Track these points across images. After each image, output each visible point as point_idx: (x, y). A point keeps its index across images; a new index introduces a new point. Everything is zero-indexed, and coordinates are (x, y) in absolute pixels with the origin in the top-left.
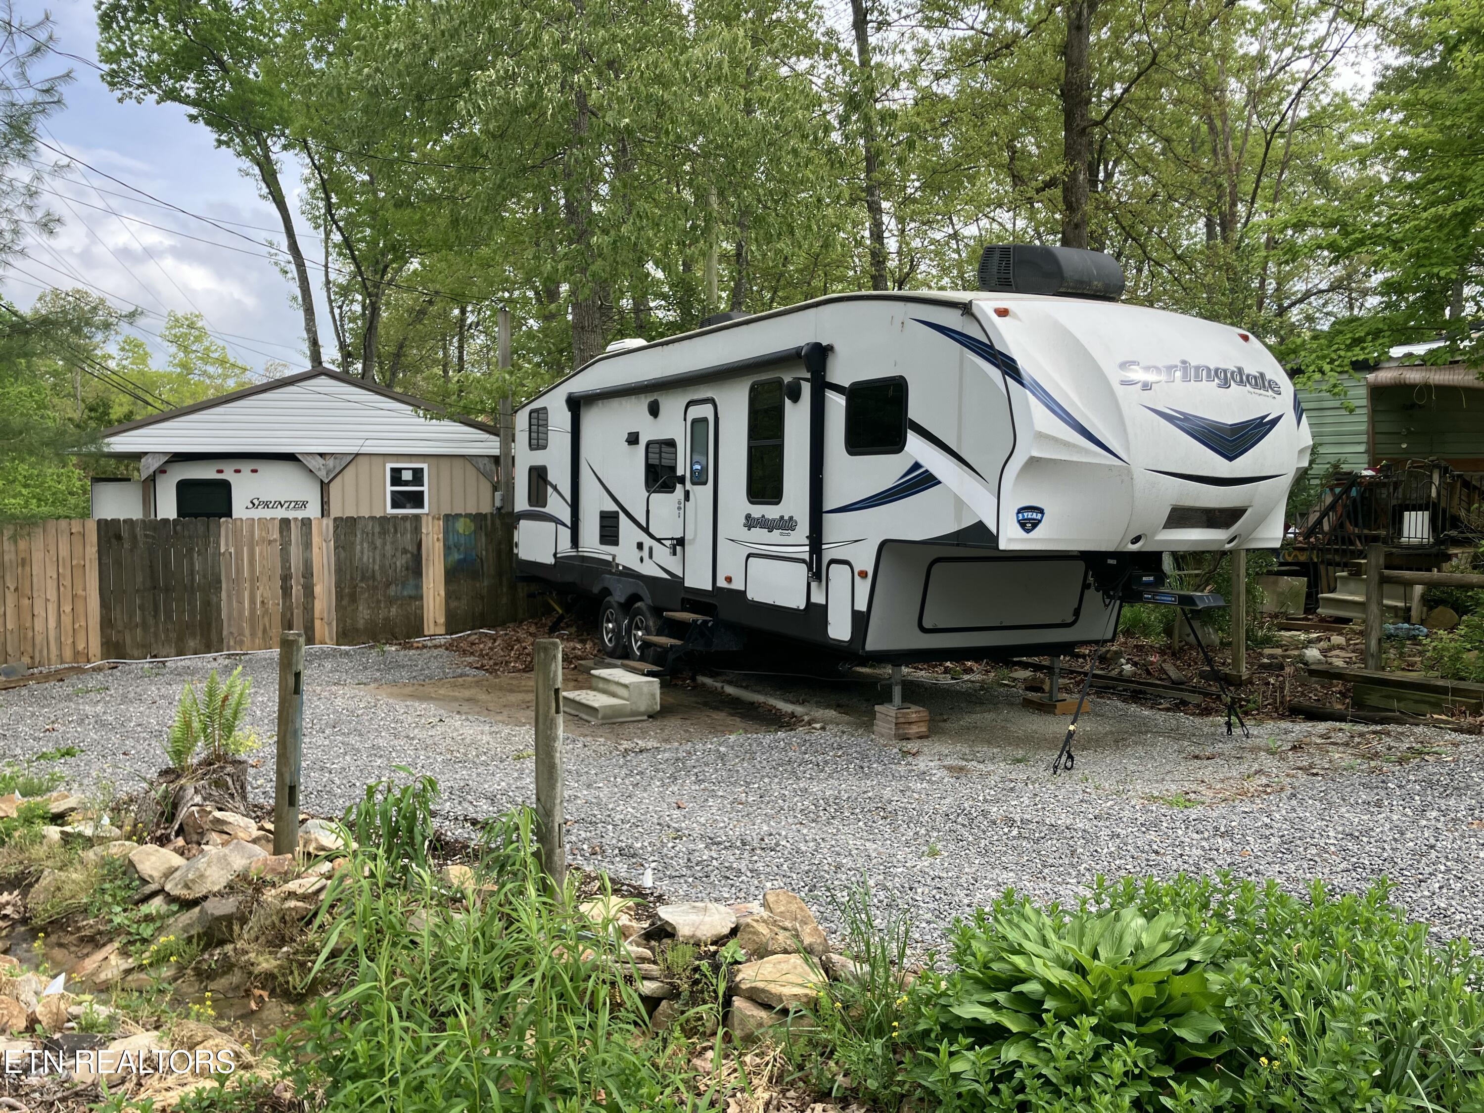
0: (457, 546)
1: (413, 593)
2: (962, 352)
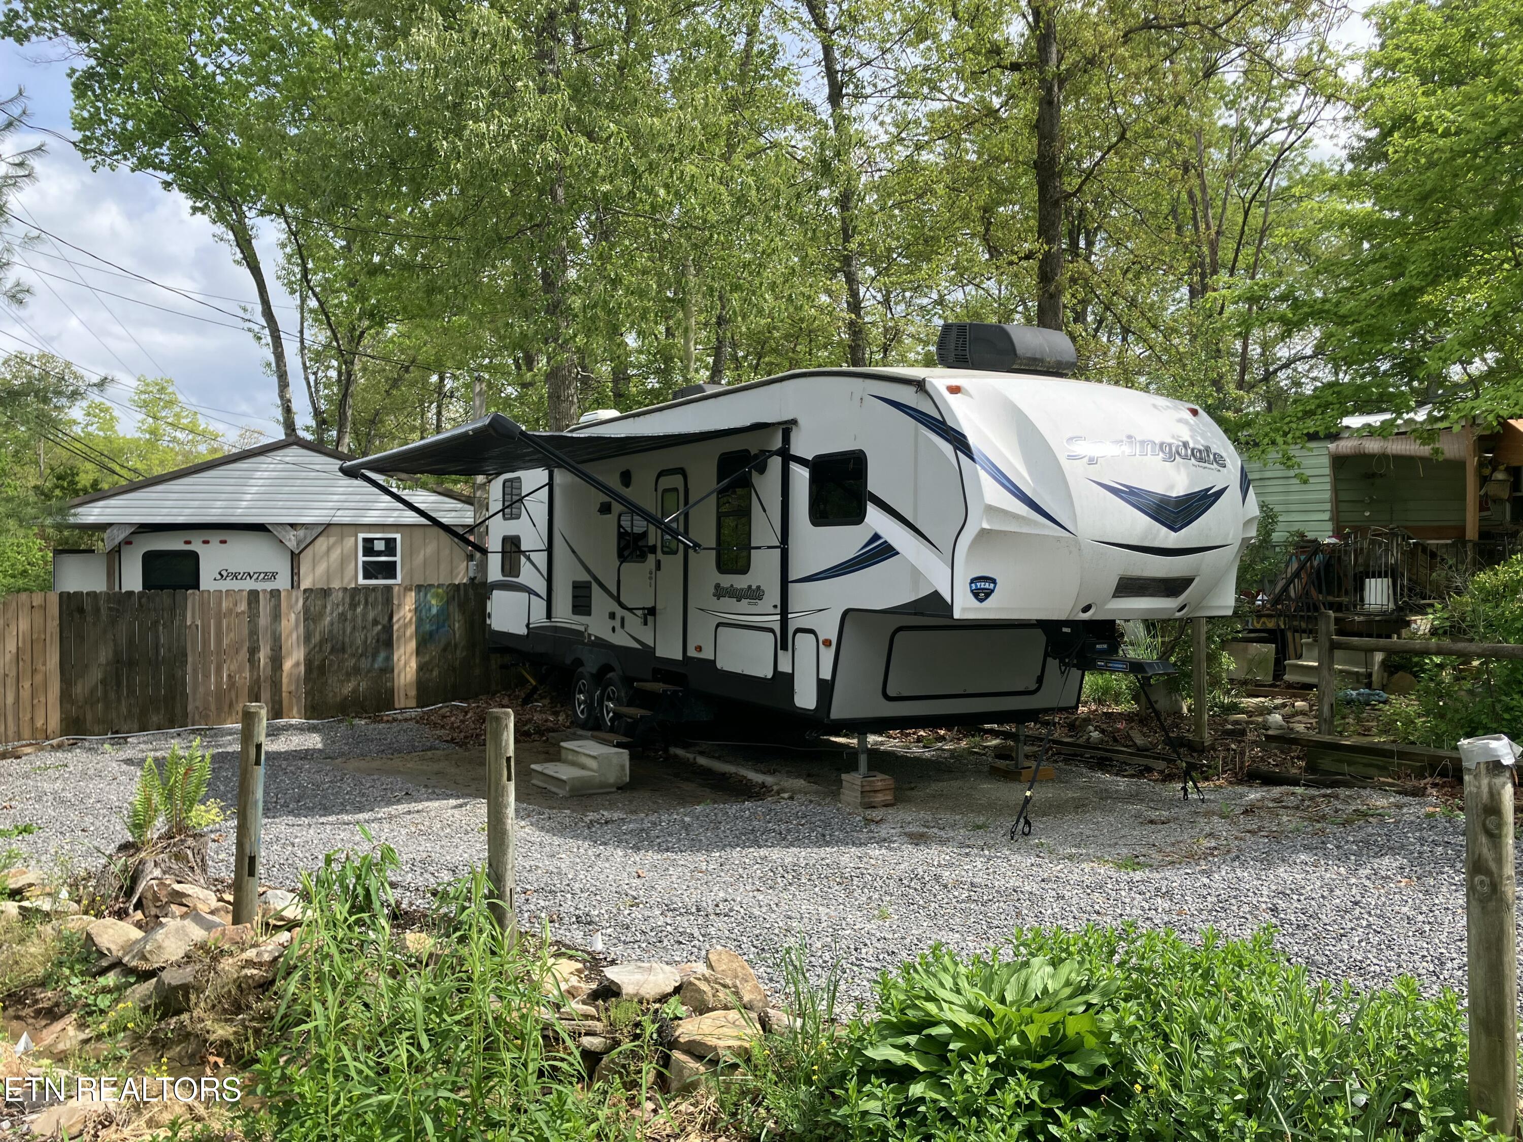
0: (429, 618)
1: (383, 665)
2: (916, 429)
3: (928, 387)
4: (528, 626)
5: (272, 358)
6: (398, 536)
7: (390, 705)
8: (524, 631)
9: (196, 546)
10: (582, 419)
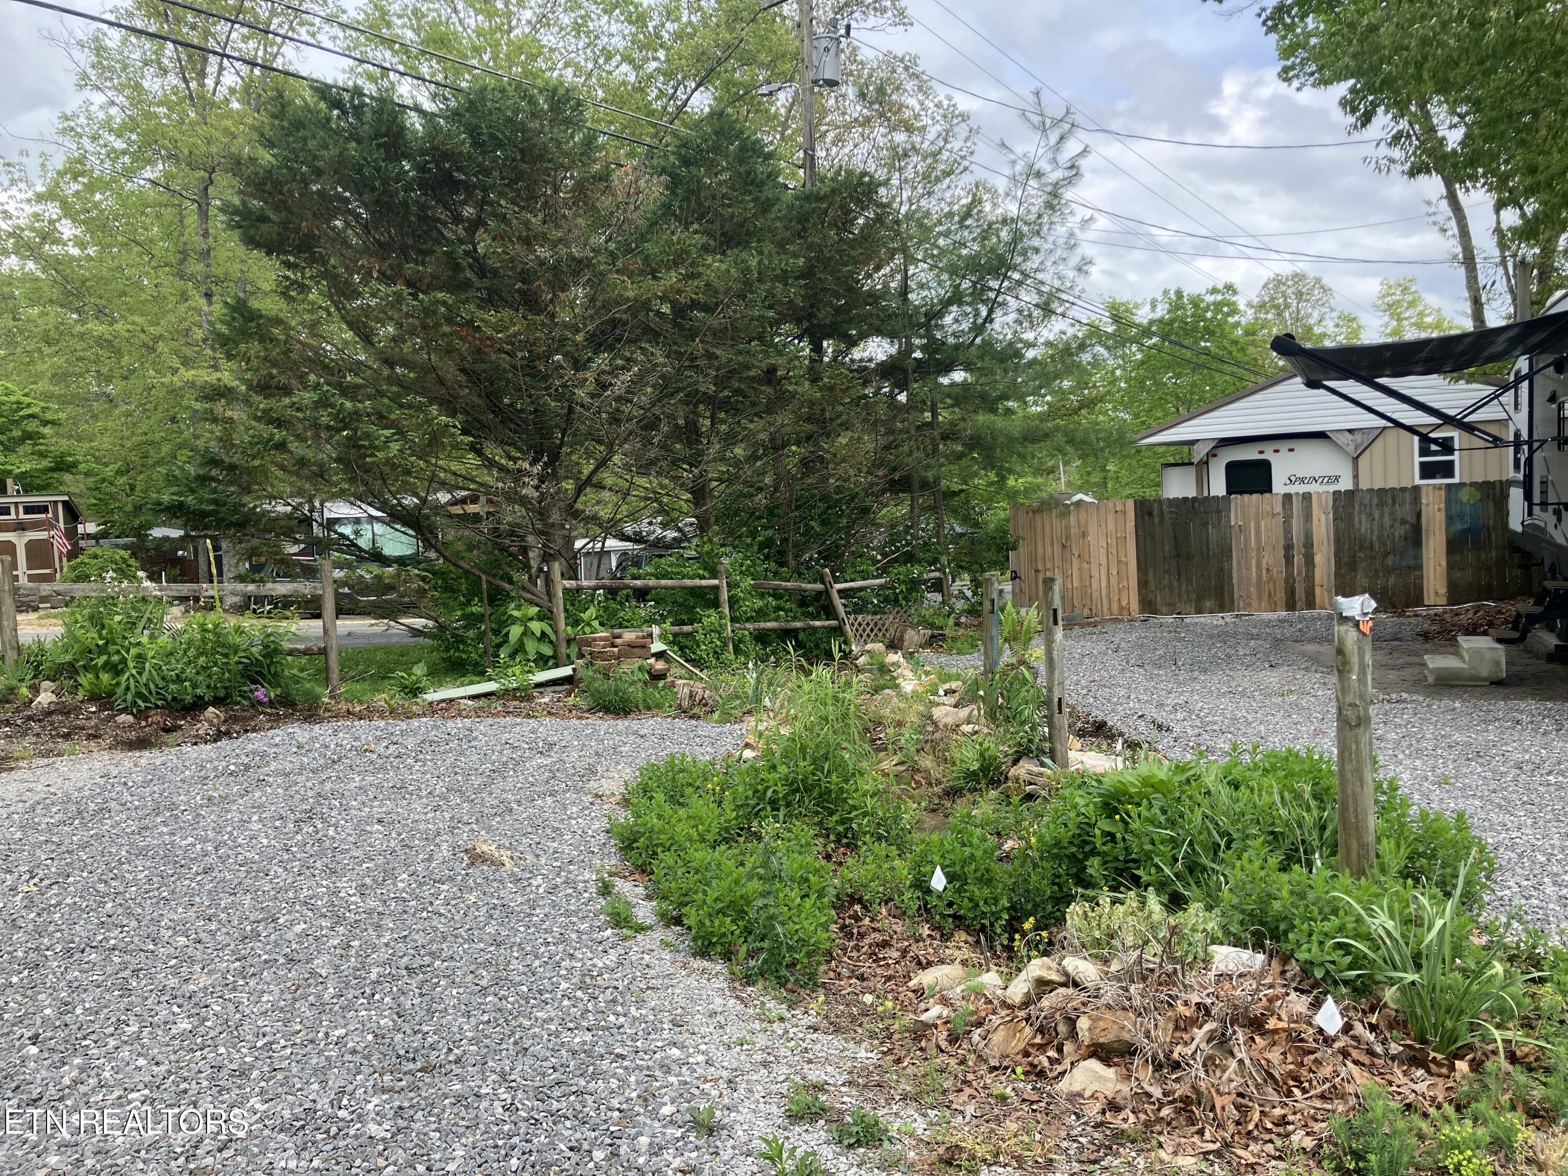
0: (1461, 516)
1: (1412, 563)
4: (1523, 523)
5: (1459, 250)
6: (1456, 435)
7: (1419, 602)
8: (1522, 530)
9: (1268, 455)
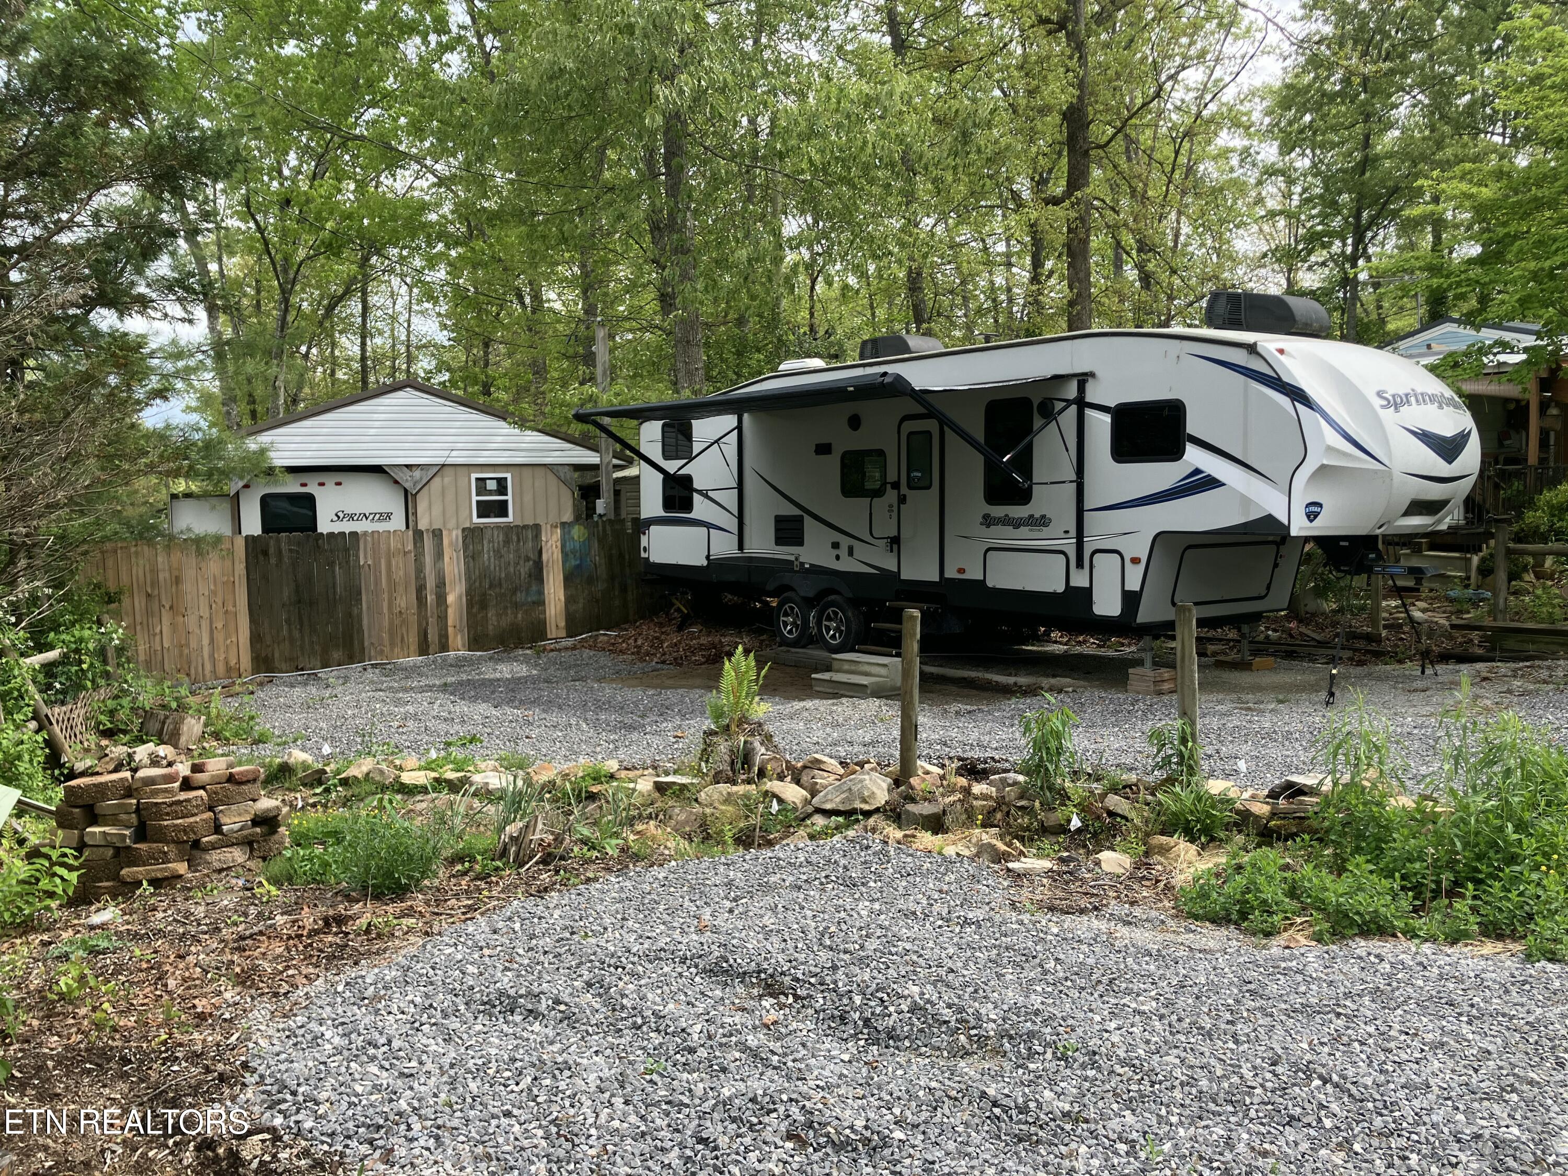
0: (573, 552)
1: (535, 598)
2: (1246, 383)
3: (1259, 349)
4: (708, 557)
6: (508, 476)
7: (543, 635)
8: (705, 563)
9: (312, 489)
10: (782, 367)
